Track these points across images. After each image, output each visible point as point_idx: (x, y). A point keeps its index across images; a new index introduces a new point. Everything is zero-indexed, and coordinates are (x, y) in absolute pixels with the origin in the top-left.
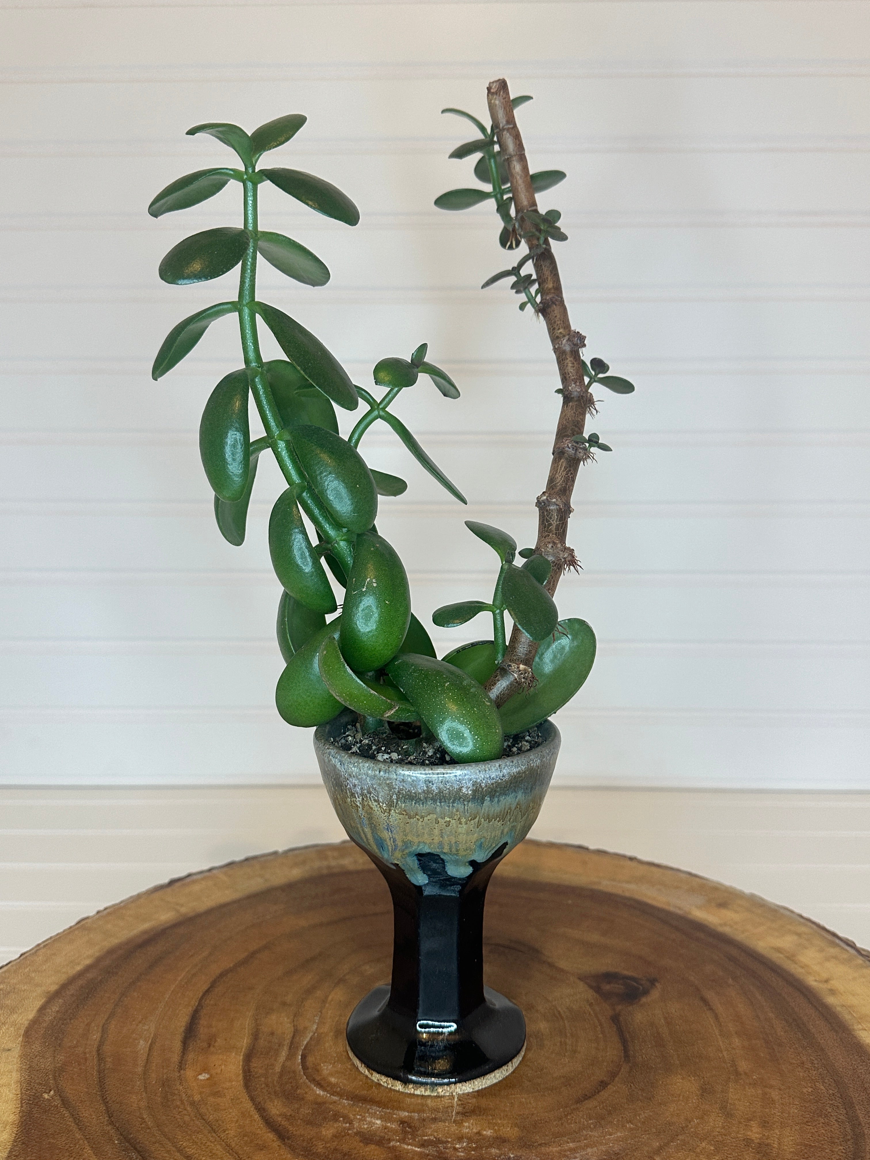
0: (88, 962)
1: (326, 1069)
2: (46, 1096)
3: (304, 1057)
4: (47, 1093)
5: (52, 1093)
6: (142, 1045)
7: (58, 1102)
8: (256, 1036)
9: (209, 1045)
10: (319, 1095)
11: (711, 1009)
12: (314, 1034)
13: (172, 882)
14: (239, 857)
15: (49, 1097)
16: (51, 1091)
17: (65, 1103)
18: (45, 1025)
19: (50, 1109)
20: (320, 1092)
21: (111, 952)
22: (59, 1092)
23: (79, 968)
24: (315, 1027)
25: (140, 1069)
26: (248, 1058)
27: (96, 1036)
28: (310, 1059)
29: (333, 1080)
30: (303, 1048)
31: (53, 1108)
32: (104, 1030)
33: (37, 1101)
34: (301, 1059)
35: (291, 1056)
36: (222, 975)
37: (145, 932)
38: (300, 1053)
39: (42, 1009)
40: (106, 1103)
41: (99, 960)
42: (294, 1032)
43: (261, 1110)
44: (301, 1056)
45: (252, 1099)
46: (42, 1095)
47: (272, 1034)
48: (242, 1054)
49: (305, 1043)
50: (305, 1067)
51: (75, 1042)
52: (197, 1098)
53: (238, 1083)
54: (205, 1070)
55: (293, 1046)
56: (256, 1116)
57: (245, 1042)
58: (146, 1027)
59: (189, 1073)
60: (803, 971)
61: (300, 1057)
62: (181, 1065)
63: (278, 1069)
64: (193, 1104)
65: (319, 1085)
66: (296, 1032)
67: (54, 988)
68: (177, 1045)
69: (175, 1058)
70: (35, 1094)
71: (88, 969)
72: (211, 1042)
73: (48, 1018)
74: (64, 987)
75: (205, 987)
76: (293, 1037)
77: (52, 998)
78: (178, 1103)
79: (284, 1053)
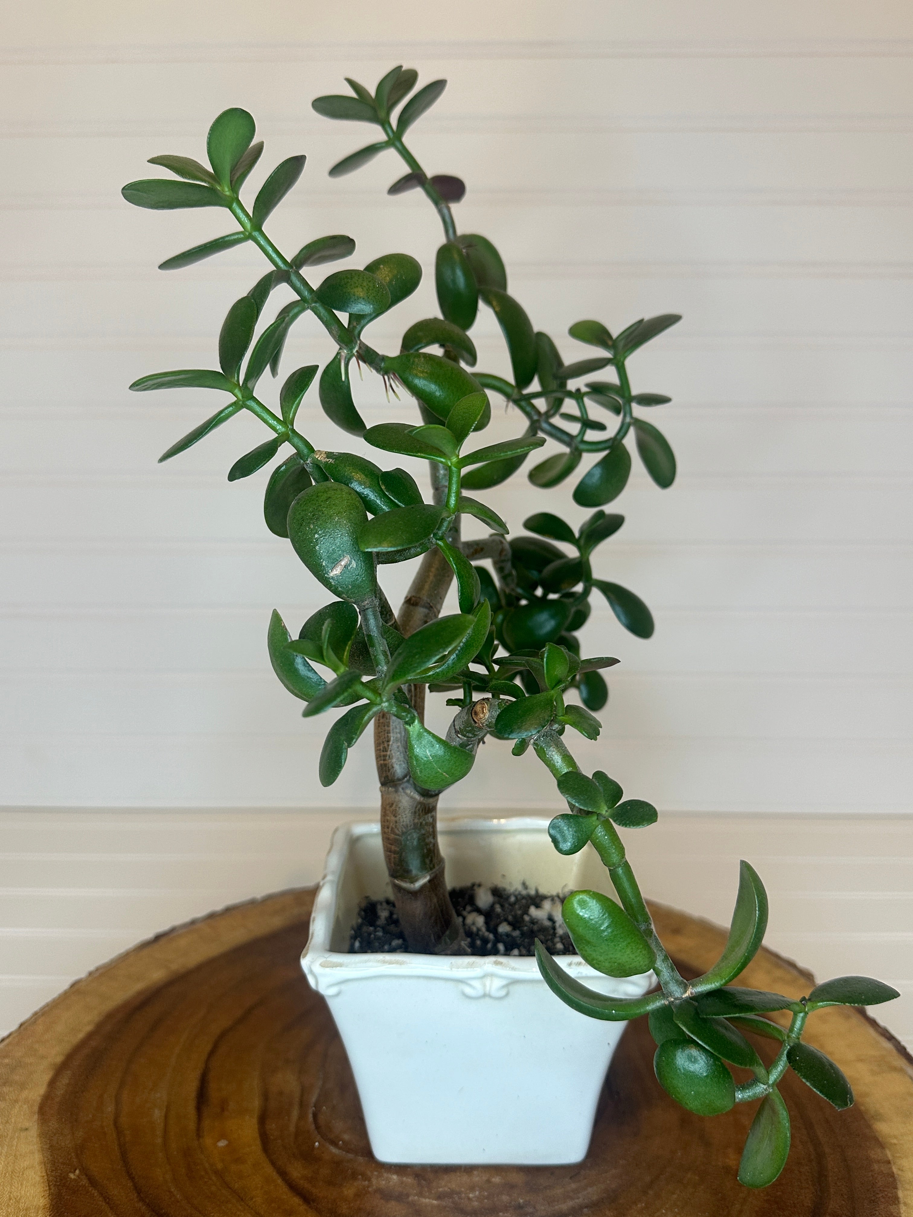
0: (89, 1028)
1: (338, 1126)
2: (72, 1176)
3: (315, 1116)
4: (72, 1172)
5: (77, 1172)
6: (158, 1114)
7: (85, 1182)
8: (266, 1096)
9: (223, 1110)
10: (335, 1154)
12: (321, 1090)
13: (158, 938)
14: (219, 907)
15: (75, 1177)
16: (75, 1170)
17: (93, 1182)
18: (57, 1100)
19: (78, 1189)
20: (334, 1150)
21: (110, 1016)
22: (85, 1171)
23: (81, 1036)
24: (320, 1083)
25: (159, 1141)
26: (262, 1120)
27: (110, 1109)
28: (322, 1118)
30: (312, 1106)
31: (81, 1188)
32: (118, 1103)
33: (64, 1181)
34: (313, 1118)
35: (302, 1116)
36: (223, 1035)
37: (140, 993)
38: (311, 1112)
39: (52, 1083)
40: (132, 1178)
41: (99, 1026)
42: (302, 1090)
43: (283, 1174)
44: (313, 1114)
45: (273, 1163)
46: (68, 1175)
47: (281, 1093)
48: (256, 1116)
49: (314, 1100)
50: (318, 1127)
51: (91, 1116)
52: (220, 1166)
53: (256, 1147)
54: (223, 1136)
55: (302, 1105)
56: (280, 1181)
57: (256, 1103)
58: (158, 1095)
59: (208, 1141)
61: (311, 1116)
62: (199, 1133)
63: (292, 1129)
64: (216, 1172)
65: (334, 1143)
66: (304, 1091)
67: (59, 1059)
68: (191, 1110)
69: (192, 1125)
70: (61, 1174)
71: (90, 1036)
72: (223, 1106)
73: (60, 1092)
74: (69, 1058)
75: (209, 1048)
76: (302, 1095)
77: (60, 1070)
78: (203, 1173)
79: (295, 1113)
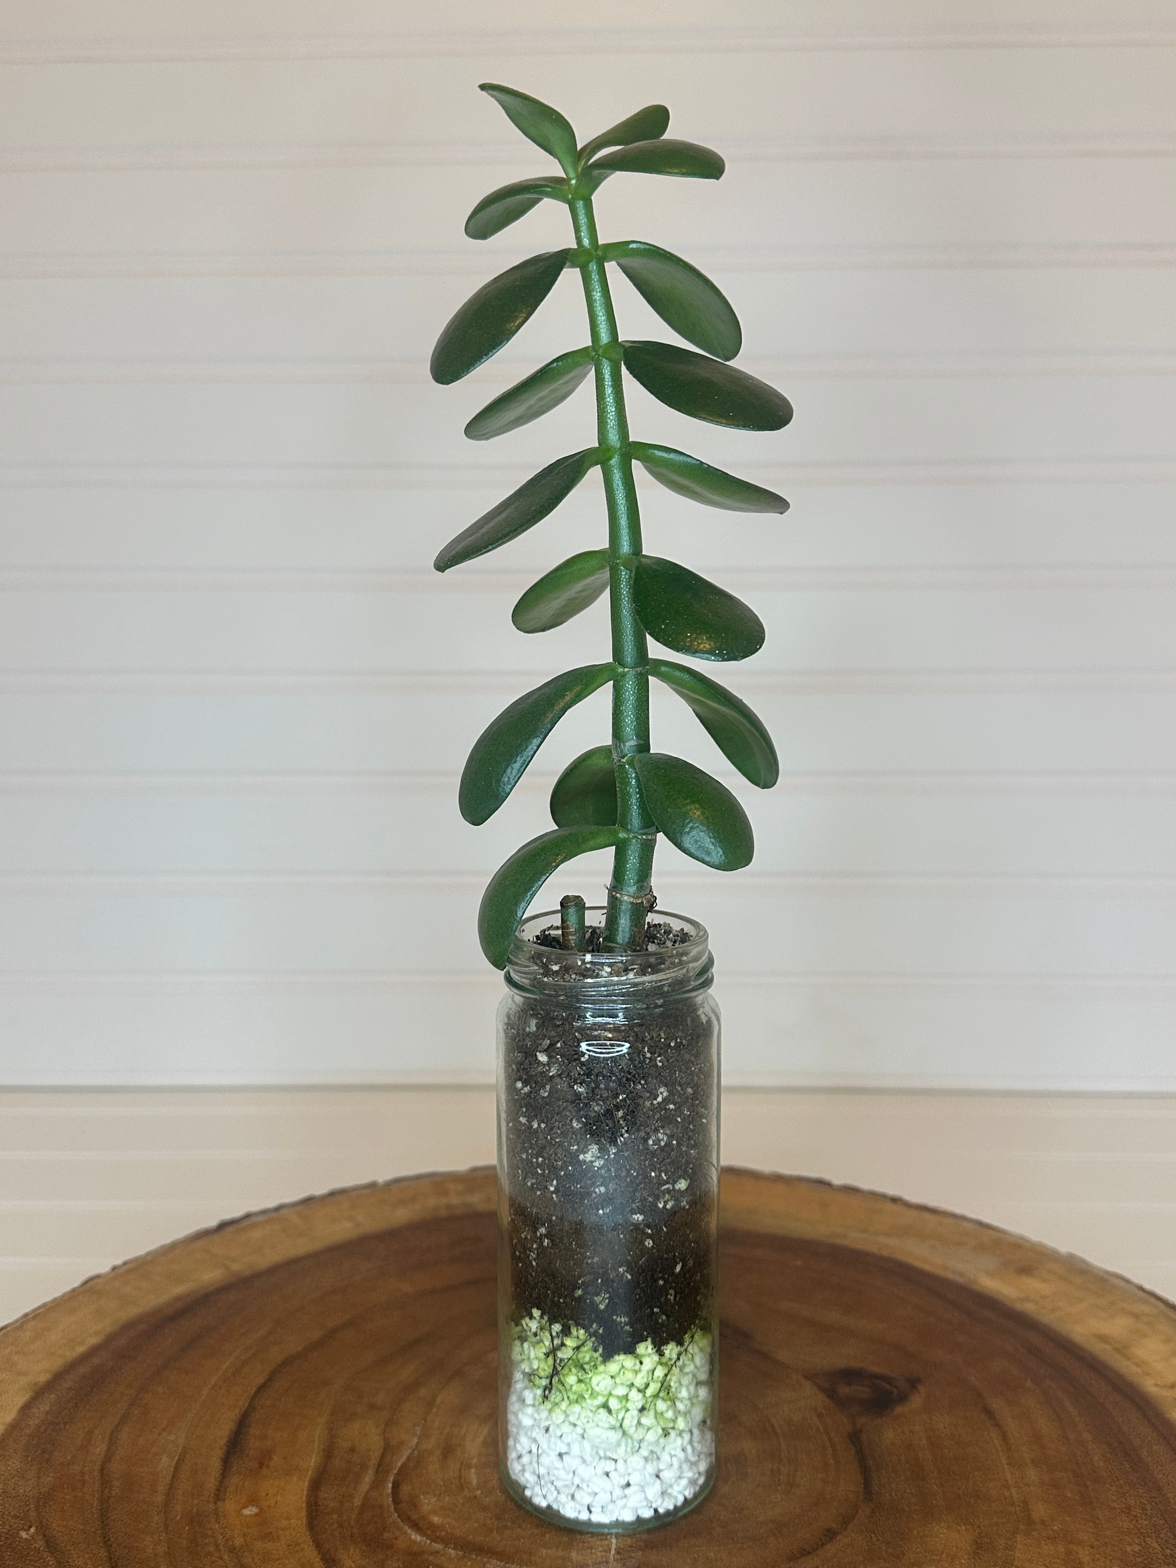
0: (94, 1340)
1: (427, 1503)
2: (24, 1534)
3: (396, 1486)
4: (25, 1530)
5: (32, 1530)
6: (165, 1463)
7: (40, 1544)
8: (328, 1453)
9: (261, 1465)
10: (415, 1542)
11: (997, 1425)
12: (413, 1451)
13: (223, 1226)
14: (320, 1190)
15: (27, 1537)
16: (31, 1527)
17: (51, 1544)
18: (28, 1431)
19: (28, 1553)
20: (416, 1537)
21: (129, 1326)
22: (43, 1529)
23: (81, 1349)
24: (415, 1441)
25: (159, 1499)
26: (316, 1485)
27: (99, 1449)
28: (405, 1489)
29: (436, 1519)
30: (395, 1471)
31: (32, 1553)
32: (112, 1441)
33: (9, 1542)
34: (393, 1487)
35: (377, 1484)
36: (286, 1362)
37: (178, 1299)
38: (392, 1479)
39: (26, 1408)
40: (107, 1545)
41: (111, 1338)
42: (385, 1448)
44: (393, 1484)
45: (318, 1545)
46: (18, 1533)
47: (353, 1450)
48: (308, 1479)
49: (399, 1464)
50: (396, 1501)
51: (69, 1457)
52: (238, 1542)
53: (299, 1521)
54: (253, 1500)
55: (381, 1469)
57: (313, 1461)
58: (172, 1438)
59: (229, 1505)
60: (1139, 1370)
61: (390, 1485)
62: (219, 1494)
63: (358, 1501)
64: (232, 1550)
65: (416, 1527)
66: (389, 1449)
67: (43, 1378)
68: (216, 1463)
69: (211, 1483)
70: (9, 1531)
71: (94, 1351)
72: (264, 1458)
73: (33, 1422)
74: (58, 1376)
75: (260, 1380)
76: (383, 1455)
77: (40, 1392)
78: (211, 1549)
79: (368, 1479)
